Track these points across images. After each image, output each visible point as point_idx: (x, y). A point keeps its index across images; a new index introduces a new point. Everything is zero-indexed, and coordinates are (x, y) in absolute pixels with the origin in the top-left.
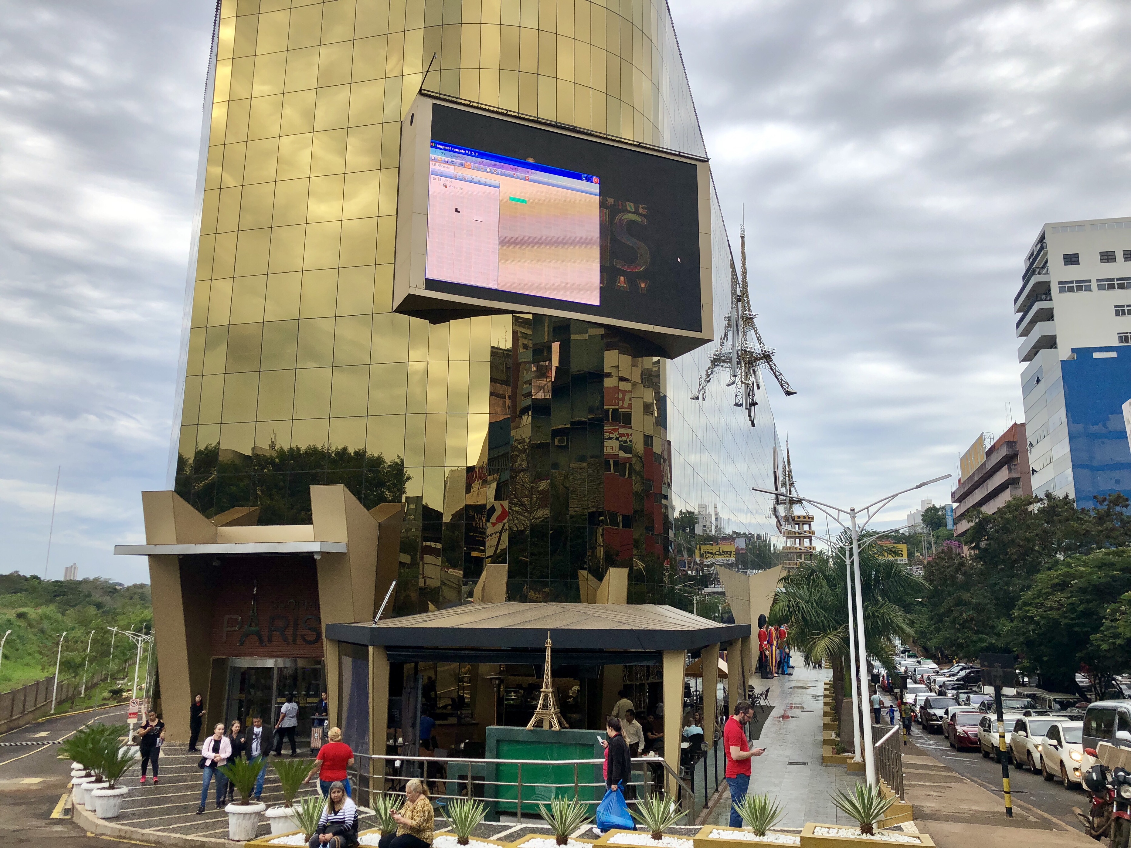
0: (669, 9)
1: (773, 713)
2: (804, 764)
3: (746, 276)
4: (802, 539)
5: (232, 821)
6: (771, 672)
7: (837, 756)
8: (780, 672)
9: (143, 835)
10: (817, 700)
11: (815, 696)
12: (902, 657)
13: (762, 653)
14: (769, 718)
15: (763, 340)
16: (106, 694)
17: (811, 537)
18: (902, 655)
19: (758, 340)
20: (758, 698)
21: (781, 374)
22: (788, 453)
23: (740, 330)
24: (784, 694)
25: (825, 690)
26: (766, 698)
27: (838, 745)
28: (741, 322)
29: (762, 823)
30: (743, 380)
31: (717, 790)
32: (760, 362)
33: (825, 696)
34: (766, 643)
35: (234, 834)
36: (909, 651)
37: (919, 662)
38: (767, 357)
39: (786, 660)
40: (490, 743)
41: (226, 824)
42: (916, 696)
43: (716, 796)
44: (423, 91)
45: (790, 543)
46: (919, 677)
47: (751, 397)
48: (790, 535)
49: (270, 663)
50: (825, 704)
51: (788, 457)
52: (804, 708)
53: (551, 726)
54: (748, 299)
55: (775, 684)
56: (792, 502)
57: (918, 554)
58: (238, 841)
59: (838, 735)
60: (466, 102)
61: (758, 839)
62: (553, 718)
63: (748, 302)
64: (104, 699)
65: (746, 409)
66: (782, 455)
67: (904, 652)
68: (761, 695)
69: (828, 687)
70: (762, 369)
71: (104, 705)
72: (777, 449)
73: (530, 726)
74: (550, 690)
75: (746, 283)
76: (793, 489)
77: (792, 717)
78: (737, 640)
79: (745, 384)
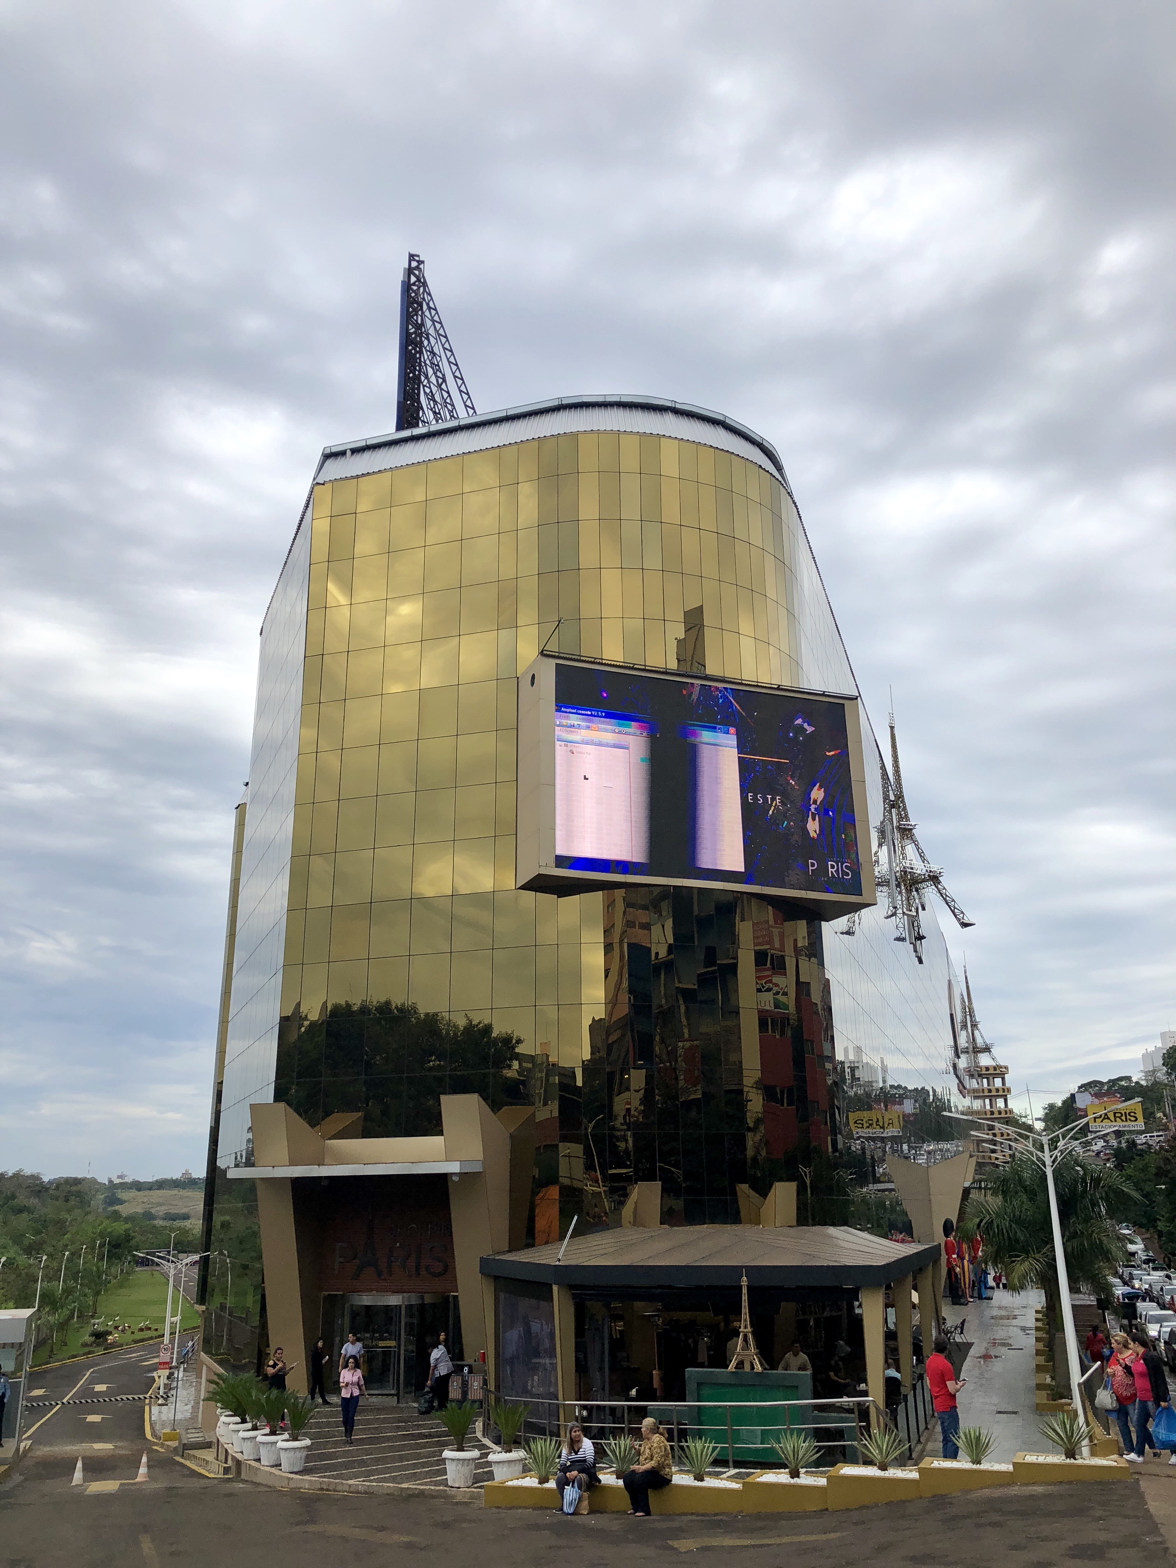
0: (800, 517)
1: (972, 1352)
2: (1015, 1413)
3: (899, 776)
4: (993, 1099)
5: (450, 1467)
6: (964, 1295)
7: (1051, 1402)
8: (976, 1295)
9: (350, 1486)
10: (1028, 1334)
11: (1024, 1329)
12: (1145, 1269)
13: (951, 1270)
14: (968, 1359)
15: (927, 857)
16: (88, 1339)
17: (1006, 1096)
18: (1144, 1266)
19: (921, 856)
20: (952, 1333)
21: (953, 901)
22: (967, 983)
23: (896, 844)
24: (985, 1327)
25: (1037, 1320)
26: (962, 1333)
27: (1053, 1390)
28: (897, 835)
29: (977, 1455)
30: (905, 910)
31: (919, 1440)
32: (924, 885)
33: (1037, 1329)
34: (954, 1256)
35: (454, 1480)
36: (1153, 1261)
37: (1168, 1277)
38: (934, 879)
39: (983, 1279)
40: (691, 1387)
41: (444, 1472)
42: (1161, 1326)
43: (920, 1447)
44: (545, 652)
45: (977, 1105)
46: (1168, 1298)
47: (916, 929)
48: (977, 1094)
49: (394, 1300)
50: (1038, 1340)
51: (968, 987)
52: (1011, 1346)
53: (753, 1368)
54: (904, 804)
55: (970, 1312)
56: (976, 1050)
57: (1160, 1115)
58: (459, 1488)
59: (1053, 1378)
60: (590, 659)
61: (975, 1467)
62: (754, 1359)
63: (905, 809)
64: (85, 1345)
65: (912, 943)
66: (959, 989)
67: (1146, 1262)
68: (956, 1329)
69: (1040, 1316)
70: (930, 893)
71: (89, 1353)
72: (953, 982)
73: (732, 1366)
74: (749, 1329)
75: (900, 784)
76: (976, 1033)
77: (996, 1357)
78: (928, 1265)
79: (907, 915)
